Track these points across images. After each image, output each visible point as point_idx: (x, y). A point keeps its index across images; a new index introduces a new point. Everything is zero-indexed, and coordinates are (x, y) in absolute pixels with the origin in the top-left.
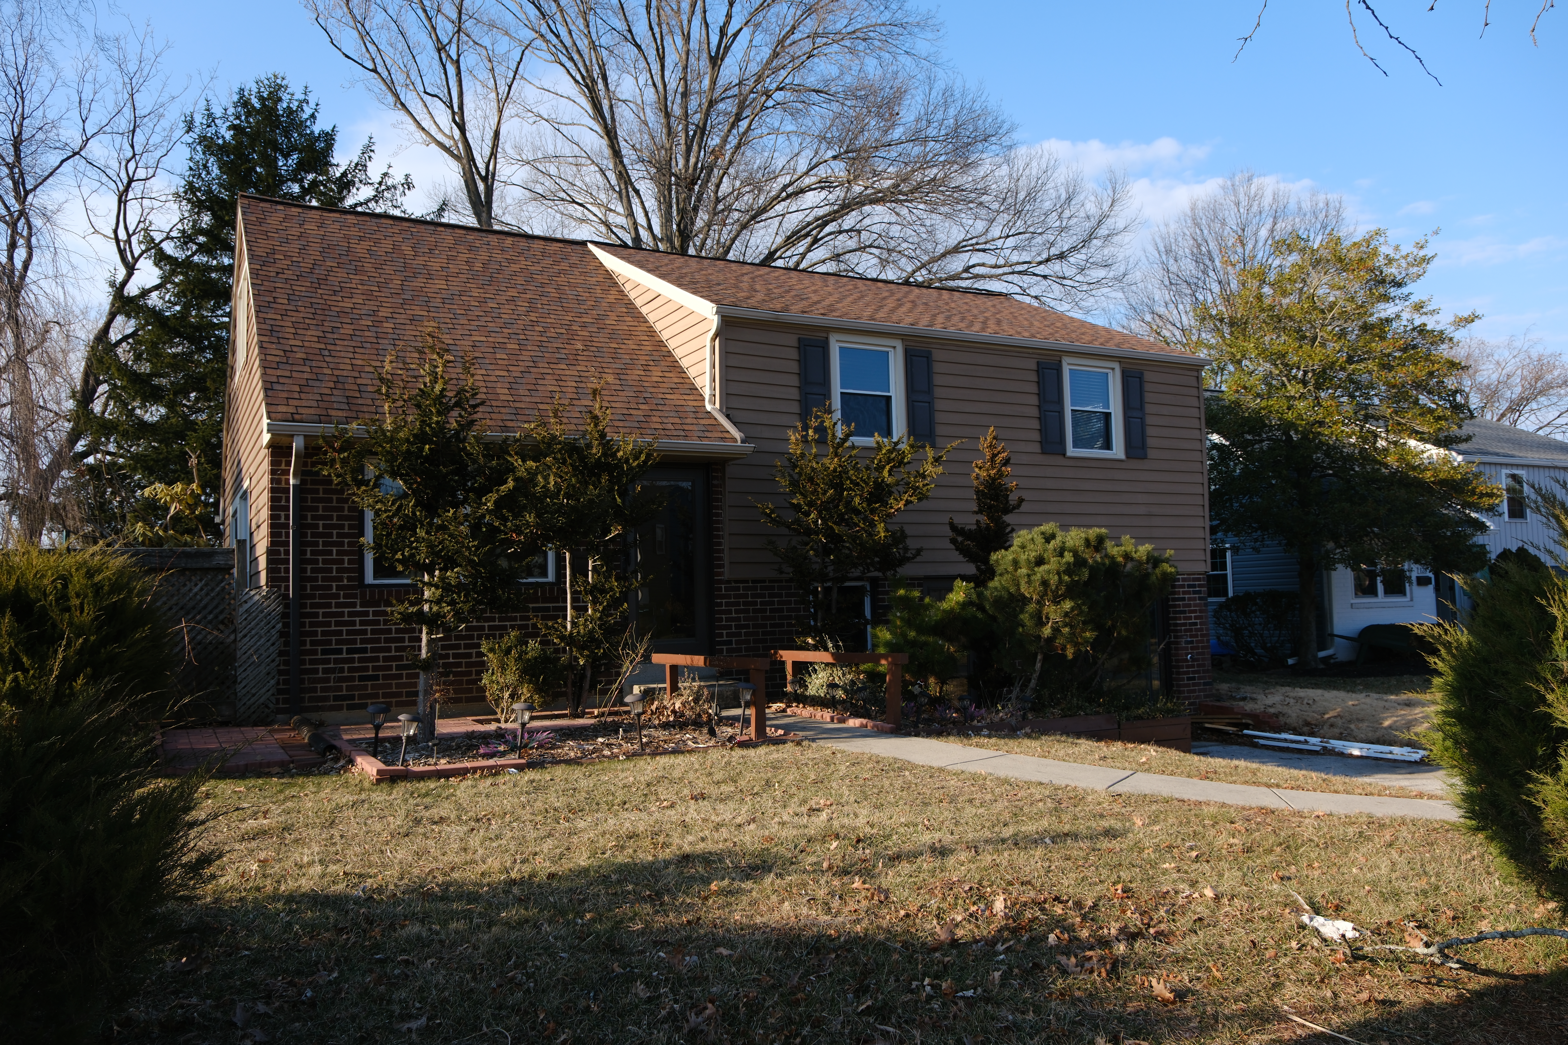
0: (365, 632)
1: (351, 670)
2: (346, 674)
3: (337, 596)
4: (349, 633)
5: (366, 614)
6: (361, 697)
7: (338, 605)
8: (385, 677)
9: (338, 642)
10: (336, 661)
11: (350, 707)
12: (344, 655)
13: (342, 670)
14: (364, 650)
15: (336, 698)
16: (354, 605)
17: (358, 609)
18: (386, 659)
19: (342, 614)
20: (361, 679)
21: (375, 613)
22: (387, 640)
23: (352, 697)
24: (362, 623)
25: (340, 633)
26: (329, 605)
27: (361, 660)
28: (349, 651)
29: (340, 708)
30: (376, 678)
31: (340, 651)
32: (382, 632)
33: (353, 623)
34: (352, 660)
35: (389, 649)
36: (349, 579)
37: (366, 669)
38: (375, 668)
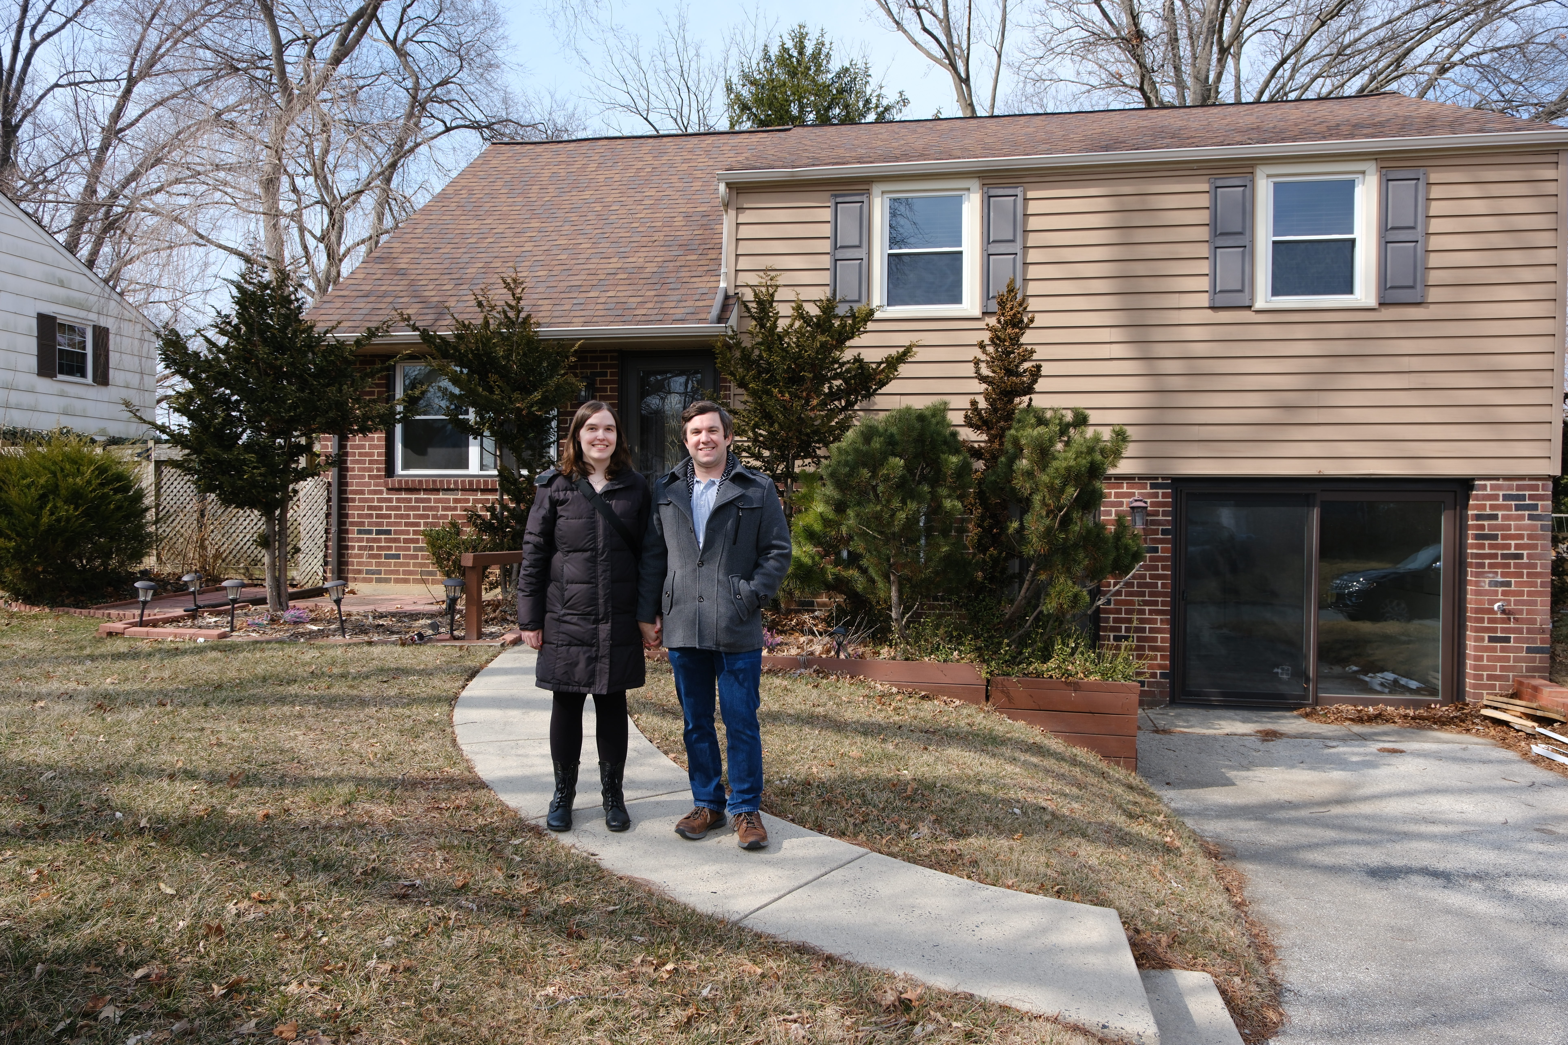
0: (389, 516)
1: (379, 548)
2: (375, 552)
3: (369, 485)
4: (378, 516)
5: (390, 500)
6: (386, 572)
7: (370, 492)
8: (405, 557)
9: (370, 524)
10: (368, 540)
11: (379, 581)
12: (374, 536)
13: (371, 548)
14: (388, 532)
15: (368, 572)
16: (381, 492)
17: (385, 496)
18: (406, 541)
19: (372, 500)
20: (387, 557)
21: (398, 500)
22: (407, 524)
23: (379, 572)
24: (388, 508)
25: (371, 516)
26: (362, 492)
27: (387, 541)
28: (379, 532)
29: (370, 581)
30: (397, 557)
31: (369, 532)
32: (402, 516)
33: (381, 508)
34: (379, 541)
35: (408, 532)
36: (378, 470)
37: (390, 548)
38: (397, 548)
